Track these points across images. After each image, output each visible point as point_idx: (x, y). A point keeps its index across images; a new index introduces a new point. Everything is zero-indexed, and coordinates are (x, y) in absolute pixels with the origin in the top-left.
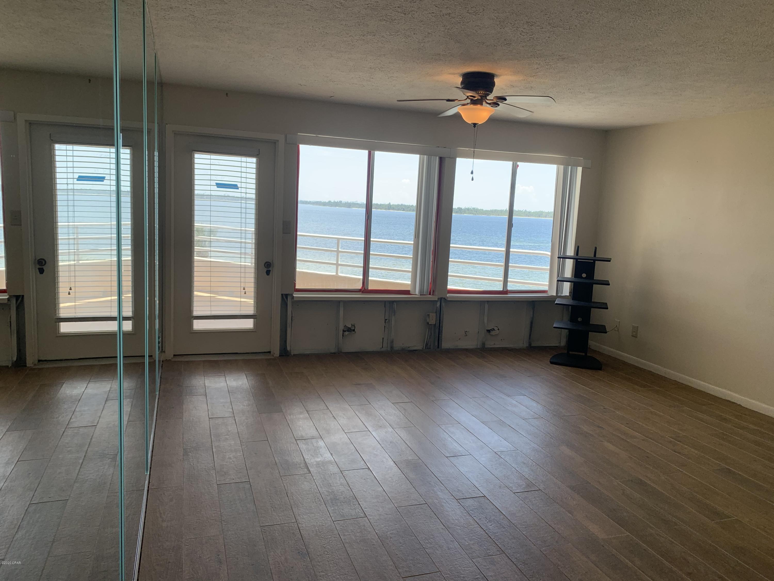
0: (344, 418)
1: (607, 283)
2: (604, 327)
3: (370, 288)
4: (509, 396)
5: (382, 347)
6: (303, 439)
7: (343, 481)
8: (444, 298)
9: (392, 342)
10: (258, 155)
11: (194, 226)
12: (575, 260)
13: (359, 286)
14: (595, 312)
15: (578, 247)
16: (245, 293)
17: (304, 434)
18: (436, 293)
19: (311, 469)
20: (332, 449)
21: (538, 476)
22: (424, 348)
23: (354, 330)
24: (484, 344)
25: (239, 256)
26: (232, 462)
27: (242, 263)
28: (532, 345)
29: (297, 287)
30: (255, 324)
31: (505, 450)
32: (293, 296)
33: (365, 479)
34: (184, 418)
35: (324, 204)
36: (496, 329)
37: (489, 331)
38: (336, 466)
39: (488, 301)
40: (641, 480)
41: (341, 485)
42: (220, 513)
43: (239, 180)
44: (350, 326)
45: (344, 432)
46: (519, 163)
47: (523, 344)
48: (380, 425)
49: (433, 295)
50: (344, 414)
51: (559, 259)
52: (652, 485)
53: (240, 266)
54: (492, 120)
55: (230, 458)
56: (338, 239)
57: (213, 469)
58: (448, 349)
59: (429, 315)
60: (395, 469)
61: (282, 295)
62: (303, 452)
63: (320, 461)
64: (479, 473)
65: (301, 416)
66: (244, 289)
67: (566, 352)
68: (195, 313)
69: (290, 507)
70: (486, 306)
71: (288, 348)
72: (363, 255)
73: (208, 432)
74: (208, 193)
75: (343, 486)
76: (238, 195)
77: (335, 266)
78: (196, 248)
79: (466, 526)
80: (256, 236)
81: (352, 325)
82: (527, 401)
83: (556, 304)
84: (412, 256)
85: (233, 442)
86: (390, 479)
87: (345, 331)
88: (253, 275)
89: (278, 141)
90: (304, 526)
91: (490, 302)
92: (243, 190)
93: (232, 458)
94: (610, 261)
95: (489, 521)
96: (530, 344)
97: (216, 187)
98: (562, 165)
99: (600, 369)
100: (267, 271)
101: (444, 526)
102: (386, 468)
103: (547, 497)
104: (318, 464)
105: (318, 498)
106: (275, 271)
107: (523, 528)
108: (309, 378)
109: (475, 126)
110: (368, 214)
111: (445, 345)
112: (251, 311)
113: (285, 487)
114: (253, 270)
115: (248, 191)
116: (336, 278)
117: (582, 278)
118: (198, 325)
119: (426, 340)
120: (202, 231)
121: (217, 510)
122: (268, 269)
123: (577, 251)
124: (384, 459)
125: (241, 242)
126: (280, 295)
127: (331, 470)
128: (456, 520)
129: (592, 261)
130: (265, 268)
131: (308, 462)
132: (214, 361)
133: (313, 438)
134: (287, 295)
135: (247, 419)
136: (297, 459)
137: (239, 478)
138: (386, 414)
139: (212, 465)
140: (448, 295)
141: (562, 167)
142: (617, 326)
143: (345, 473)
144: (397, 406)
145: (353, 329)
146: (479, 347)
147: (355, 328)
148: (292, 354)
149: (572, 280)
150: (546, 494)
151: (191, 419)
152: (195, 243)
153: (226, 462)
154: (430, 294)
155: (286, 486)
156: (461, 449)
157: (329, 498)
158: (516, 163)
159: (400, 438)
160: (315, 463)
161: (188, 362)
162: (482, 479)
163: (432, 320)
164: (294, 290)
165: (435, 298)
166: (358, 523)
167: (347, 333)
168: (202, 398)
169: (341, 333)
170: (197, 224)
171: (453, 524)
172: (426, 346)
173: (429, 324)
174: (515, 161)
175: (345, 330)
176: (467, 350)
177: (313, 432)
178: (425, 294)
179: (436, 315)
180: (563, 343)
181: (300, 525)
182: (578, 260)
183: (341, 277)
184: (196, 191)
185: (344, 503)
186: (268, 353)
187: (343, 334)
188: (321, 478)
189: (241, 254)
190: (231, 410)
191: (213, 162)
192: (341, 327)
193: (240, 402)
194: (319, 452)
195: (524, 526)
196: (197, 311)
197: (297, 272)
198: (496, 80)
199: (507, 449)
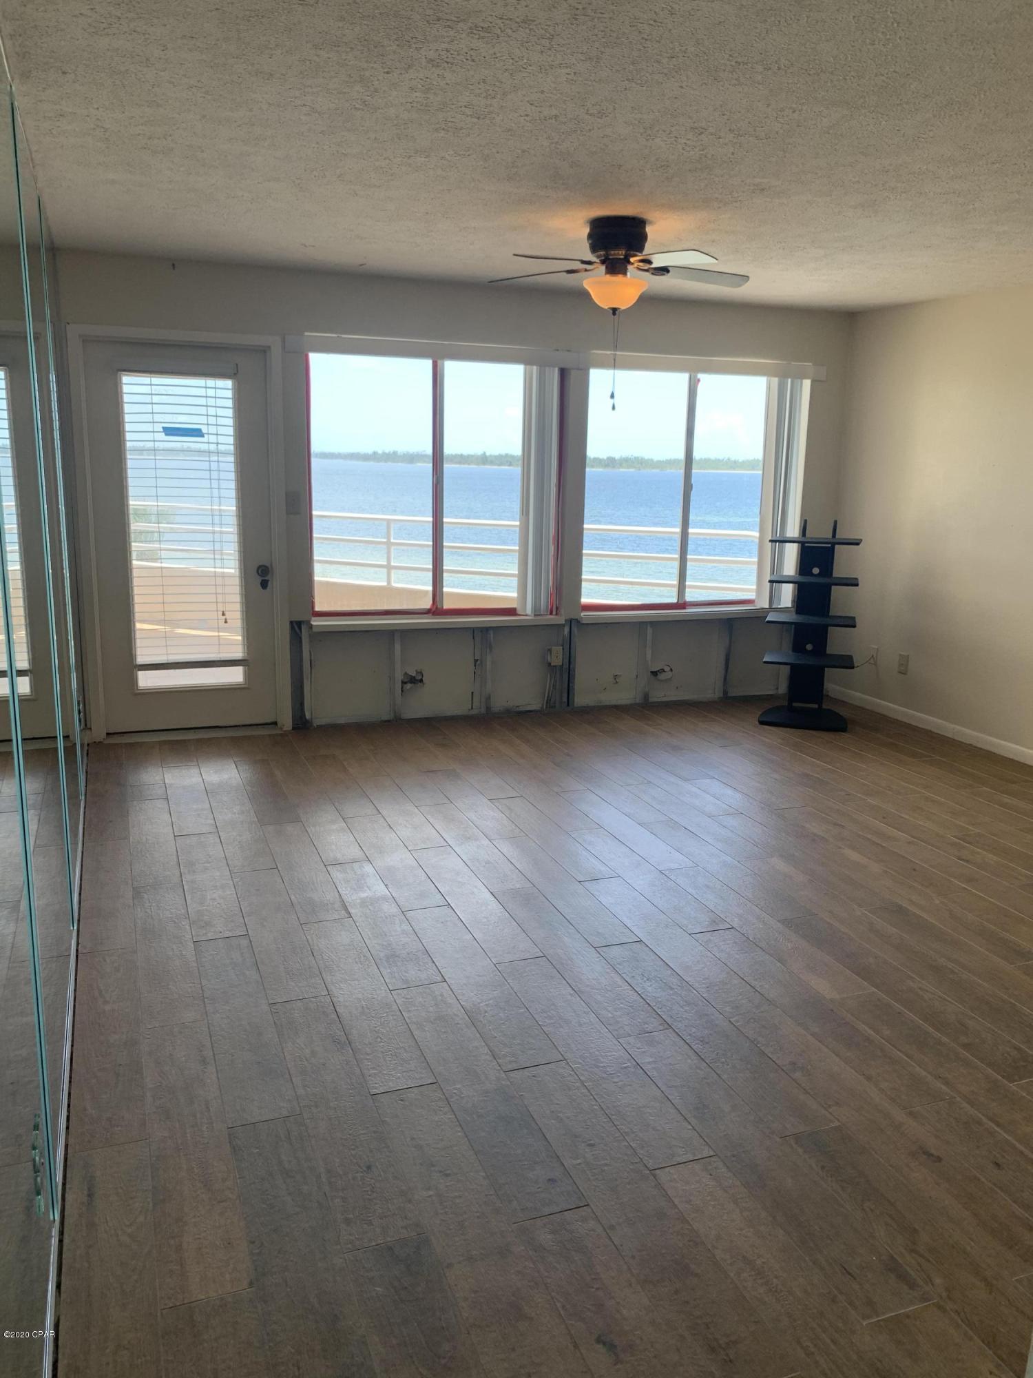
0: (405, 826)
1: (854, 583)
2: (850, 658)
3: (447, 605)
4: (687, 780)
5: (472, 708)
6: (338, 864)
7: (405, 928)
8: (577, 619)
9: (488, 698)
10: (235, 374)
11: (128, 505)
12: (800, 545)
13: (427, 604)
14: (836, 635)
15: (806, 522)
16: (226, 622)
17: (339, 856)
18: (562, 611)
19: (352, 911)
20: (386, 877)
21: (731, 906)
22: (545, 707)
23: (421, 681)
24: (646, 696)
25: (212, 556)
26: (218, 906)
27: (217, 570)
28: (729, 695)
29: (317, 609)
30: (247, 675)
31: (676, 866)
32: (312, 625)
33: (442, 923)
34: (131, 838)
35: (366, 457)
36: (667, 669)
37: (655, 674)
38: (394, 905)
39: (651, 623)
40: (901, 907)
41: (403, 933)
42: (200, 986)
43: (203, 420)
44: (414, 674)
45: (406, 850)
46: (700, 376)
47: (715, 693)
48: (468, 836)
49: (556, 614)
50: (407, 821)
51: (774, 543)
52: (919, 912)
53: (213, 575)
54: (647, 301)
55: (214, 899)
56: (389, 521)
57: (186, 918)
58: (585, 707)
59: (550, 650)
60: (493, 905)
61: (291, 622)
62: (338, 884)
63: (367, 897)
64: (633, 905)
65: (334, 827)
66: (223, 614)
67: (786, 703)
68: (141, 659)
69: (318, 973)
70: (650, 630)
71: (308, 716)
72: (431, 549)
73: (175, 857)
74: (150, 445)
75: (406, 934)
76: (204, 447)
77: (385, 570)
78: (135, 546)
79: (609, 989)
80: (239, 520)
81: (417, 672)
82: (715, 787)
83: (768, 622)
84: (517, 548)
85: (218, 874)
86: (485, 920)
87: (406, 683)
88: (237, 589)
89: (269, 347)
90: (342, 1000)
91: (655, 624)
92: (213, 439)
93: (217, 898)
94: (858, 544)
95: (648, 980)
96: (725, 693)
97: (163, 433)
98: (775, 376)
99: (844, 730)
100: (262, 580)
101: (573, 990)
102: (477, 902)
103: (745, 938)
104: (364, 903)
105: (364, 956)
106: (278, 581)
107: (703, 988)
108: (345, 763)
109: (614, 314)
110: (436, 474)
111: (580, 700)
112: (238, 653)
113: (308, 941)
114: (237, 581)
115: (221, 439)
116: (388, 591)
117: (812, 575)
118: (147, 680)
119: (546, 695)
120: (143, 514)
121: (196, 982)
122: (264, 578)
123: (804, 530)
124: (475, 890)
125: (213, 532)
126: (288, 623)
127: (386, 911)
128: (593, 979)
129: (830, 545)
130: (257, 575)
131: (348, 900)
132: (177, 741)
133: (354, 861)
134: (299, 624)
135: (240, 836)
136: (330, 896)
137: (230, 931)
138: (478, 818)
139: (183, 911)
140: (582, 614)
141: (775, 380)
142: (873, 656)
143: (409, 914)
144: (497, 804)
145: (420, 678)
146: (638, 701)
147: (423, 676)
148: (315, 725)
149: (795, 580)
150: (743, 935)
151: (144, 838)
152: (132, 536)
153: (207, 906)
154: (551, 613)
155: (310, 940)
156: (603, 868)
157: (382, 955)
158: (696, 376)
159: (502, 855)
160: (358, 901)
161: (132, 745)
162: (637, 913)
163: (557, 659)
164: (313, 614)
165: (560, 620)
166: (432, 992)
167: (408, 686)
168: (161, 804)
169: (399, 686)
170: (133, 503)
171: (588, 986)
172: (547, 702)
173: (552, 665)
174: (693, 371)
175: (406, 680)
176: (616, 707)
177: (355, 852)
178: (542, 613)
179: (563, 649)
180: (783, 689)
181: (335, 1000)
182: (806, 545)
183: (397, 589)
184: (127, 442)
185: (407, 961)
186: (273, 726)
187: (402, 688)
188: (370, 924)
189: (214, 554)
190: (212, 822)
191: (155, 390)
192: (399, 677)
193: (226, 808)
194: (366, 883)
195: (704, 986)
196: (143, 655)
197: (315, 582)
198: (648, 229)
199: (681, 865)
